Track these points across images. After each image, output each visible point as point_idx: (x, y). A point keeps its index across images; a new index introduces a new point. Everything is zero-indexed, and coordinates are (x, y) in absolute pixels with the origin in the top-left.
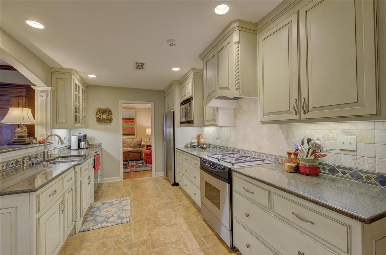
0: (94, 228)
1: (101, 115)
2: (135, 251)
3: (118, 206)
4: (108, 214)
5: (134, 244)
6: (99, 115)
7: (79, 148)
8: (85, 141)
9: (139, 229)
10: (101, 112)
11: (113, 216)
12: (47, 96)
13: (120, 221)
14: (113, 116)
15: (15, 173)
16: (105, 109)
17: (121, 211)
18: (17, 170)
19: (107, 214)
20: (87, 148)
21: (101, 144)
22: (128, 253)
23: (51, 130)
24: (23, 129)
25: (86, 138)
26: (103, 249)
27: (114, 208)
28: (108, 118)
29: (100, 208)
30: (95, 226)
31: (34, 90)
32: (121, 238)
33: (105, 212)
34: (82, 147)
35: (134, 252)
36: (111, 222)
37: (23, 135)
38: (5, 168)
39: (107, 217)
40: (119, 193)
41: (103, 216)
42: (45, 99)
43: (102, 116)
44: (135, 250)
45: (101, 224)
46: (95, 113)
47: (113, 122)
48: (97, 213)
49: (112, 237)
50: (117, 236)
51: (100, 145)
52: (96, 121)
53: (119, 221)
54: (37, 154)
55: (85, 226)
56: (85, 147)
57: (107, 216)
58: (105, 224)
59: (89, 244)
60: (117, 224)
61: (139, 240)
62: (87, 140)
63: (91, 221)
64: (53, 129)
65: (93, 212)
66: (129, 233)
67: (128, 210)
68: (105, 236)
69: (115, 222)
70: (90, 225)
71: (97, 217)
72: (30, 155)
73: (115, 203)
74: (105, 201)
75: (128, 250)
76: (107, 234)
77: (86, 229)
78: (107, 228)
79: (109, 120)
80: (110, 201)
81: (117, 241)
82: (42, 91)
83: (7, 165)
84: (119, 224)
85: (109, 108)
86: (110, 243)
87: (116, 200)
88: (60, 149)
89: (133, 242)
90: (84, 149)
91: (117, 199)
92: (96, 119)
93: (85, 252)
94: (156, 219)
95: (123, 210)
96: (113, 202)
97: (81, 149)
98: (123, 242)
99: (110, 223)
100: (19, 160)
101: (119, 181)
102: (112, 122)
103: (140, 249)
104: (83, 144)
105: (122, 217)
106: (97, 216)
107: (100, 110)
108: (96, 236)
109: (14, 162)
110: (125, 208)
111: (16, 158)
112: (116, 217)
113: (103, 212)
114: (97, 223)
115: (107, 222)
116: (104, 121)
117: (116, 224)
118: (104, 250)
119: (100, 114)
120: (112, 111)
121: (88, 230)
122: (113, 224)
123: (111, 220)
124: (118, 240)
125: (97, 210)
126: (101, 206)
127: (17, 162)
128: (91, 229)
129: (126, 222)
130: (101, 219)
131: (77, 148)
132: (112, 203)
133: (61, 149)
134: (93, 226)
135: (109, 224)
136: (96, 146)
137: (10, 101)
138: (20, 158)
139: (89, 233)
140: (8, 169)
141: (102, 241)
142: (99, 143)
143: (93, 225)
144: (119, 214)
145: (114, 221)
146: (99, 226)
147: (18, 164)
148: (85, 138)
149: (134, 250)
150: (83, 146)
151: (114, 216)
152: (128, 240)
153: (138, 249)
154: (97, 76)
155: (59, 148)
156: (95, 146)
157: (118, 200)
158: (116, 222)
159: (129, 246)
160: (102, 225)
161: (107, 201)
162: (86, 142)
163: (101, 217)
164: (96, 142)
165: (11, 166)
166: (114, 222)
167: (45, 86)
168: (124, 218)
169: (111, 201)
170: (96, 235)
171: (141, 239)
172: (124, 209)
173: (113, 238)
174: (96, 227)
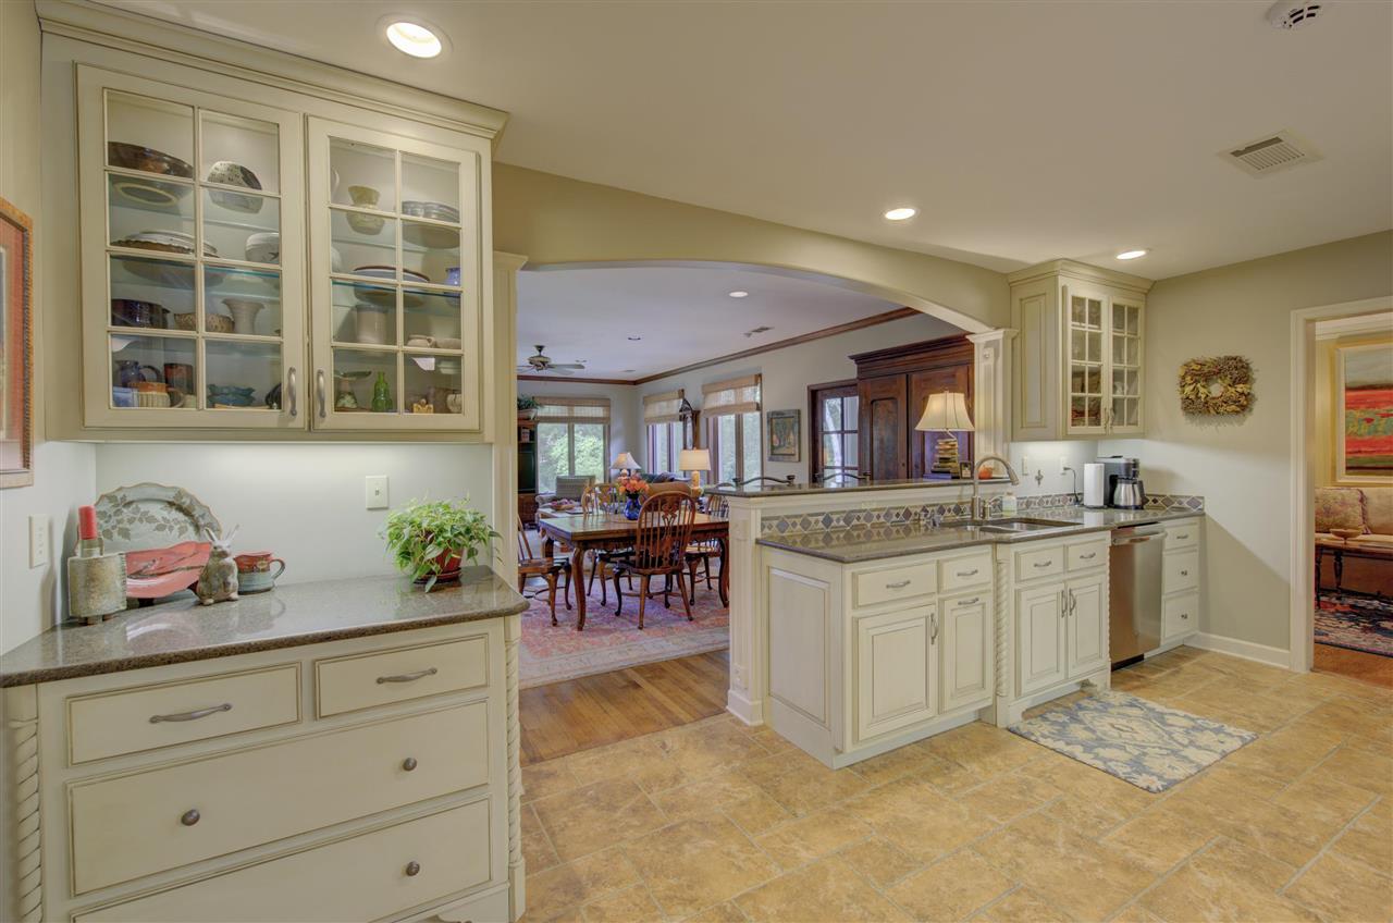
0: (1042, 741)
1: (1199, 385)
2: (1080, 862)
3: (1170, 734)
4: (1116, 735)
5: (1097, 848)
6: (1192, 387)
7: (1110, 502)
8: (1134, 483)
9: (1162, 832)
10: (1200, 373)
11: (1122, 748)
12: (996, 356)
13: (1129, 770)
14: (1258, 388)
15: (902, 534)
16: (1216, 362)
17: (1164, 752)
18: (907, 530)
19: (1110, 733)
20: (1137, 508)
21: (1202, 498)
22: (1057, 847)
23: (1005, 445)
24: (947, 443)
25: (1135, 474)
26: (1013, 794)
27: (1152, 733)
28: (1228, 394)
29: (1110, 710)
30: (1049, 739)
31: (973, 344)
32: (1080, 807)
33: (1113, 726)
34: (1122, 503)
35: (1077, 859)
36: (1097, 757)
37: (946, 456)
38: (882, 520)
39: (1102, 739)
40: (1228, 705)
41: (1094, 732)
42: (992, 364)
43: (1202, 390)
44: (1083, 860)
45: (1068, 744)
46: (1178, 380)
47: (1254, 411)
48: (1086, 716)
49: (1061, 789)
50: (1076, 795)
51: (1196, 502)
52: (1181, 412)
53: (1122, 770)
54: (962, 503)
55: (1030, 723)
56: (1132, 504)
57: (1104, 737)
58: (1078, 751)
59: (999, 763)
60: (1110, 773)
61: (1126, 850)
62: (1138, 479)
63: (1054, 723)
64: (1012, 440)
65: (1081, 708)
66: (1117, 815)
67: (1192, 762)
68: (1048, 775)
69: (1109, 764)
70: (1040, 729)
71: (1077, 726)
72: (941, 502)
73: (1170, 722)
74: (1144, 701)
75: (1064, 843)
76: (1057, 774)
77: (1023, 731)
78: (1073, 764)
79: (1235, 402)
80: (1159, 708)
81: (1063, 804)
82: (988, 344)
83: (888, 515)
84: (1115, 775)
85: (1234, 355)
86: (1042, 796)
87: (1185, 716)
88: (1045, 500)
89: (1101, 842)
90: (1126, 508)
91: (1195, 716)
92: (1180, 402)
93: (978, 769)
94: (1274, 858)
95: (1174, 753)
96: (1166, 717)
97: (1117, 507)
98: (1075, 820)
99: (1092, 756)
100: (913, 511)
101: (1283, 671)
102: (1251, 410)
103: (1100, 870)
104: (1124, 493)
105: (1144, 766)
106: (1080, 722)
107: (1194, 367)
108: (1030, 761)
109: (902, 512)
110: (1190, 752)
111: (907, 505)
112: (1127, 755)
113: (1103, 725)
114: (1061, 733)
115: (1088, 749)
116: (1211, 409)
117: (1106, 772)
118: (1014, 797)
119: (1196, 382)
120: (1251, 366)
121: (1026, 735)
122: (1099, 764)
123: (1104, 752)
124: (1068, 806)
125: (1096, 709)
126: (1122, 706)
127: (908, 514)
128: (1033, 738)
129: (1144, 785)
130: (1083, 735)
131: (1102, 504)
132: (1161, 717)
133: (1050, 499)
134: (1044, 736)
135: (1087, 758)
136: (1181, 503)
137: (954, 376)
138: (916, 507)
139: (1024, 743)
140: (889, 524)
141: (1031, 778)
142: (1194, 495)
143: (1047, 733)
144: (1145, 754)
145: (1111, 760)
146: (1060, 745)
147: (911, 518)
148: (1131, 474)
149: (1080, 856)
150: (1126, 500)
151: (1125, 750)
152: (1093, 827)
153: (1095, 865)
154: (1150, 250)
155: (1040, 495)
156: (1176, 505)
157: (1193, 720)
158: (1111, 764)
159: (1077, 838)
160: (1067, 749)
161: (1151, 704)
162: (1136, 486)
163: (1087, 729)
164: (1183, 490)
165: (894, 519)
166: (1105, 761)
167: (987, 329)
168: (1148, 773)
169: (1166, 710)
170: (1031, 758)
171: (1132, 854)
172: (1183, 753)
173: (1061, 792)
174: (1049, 743)
